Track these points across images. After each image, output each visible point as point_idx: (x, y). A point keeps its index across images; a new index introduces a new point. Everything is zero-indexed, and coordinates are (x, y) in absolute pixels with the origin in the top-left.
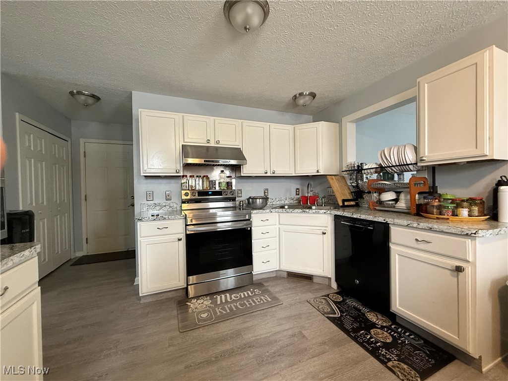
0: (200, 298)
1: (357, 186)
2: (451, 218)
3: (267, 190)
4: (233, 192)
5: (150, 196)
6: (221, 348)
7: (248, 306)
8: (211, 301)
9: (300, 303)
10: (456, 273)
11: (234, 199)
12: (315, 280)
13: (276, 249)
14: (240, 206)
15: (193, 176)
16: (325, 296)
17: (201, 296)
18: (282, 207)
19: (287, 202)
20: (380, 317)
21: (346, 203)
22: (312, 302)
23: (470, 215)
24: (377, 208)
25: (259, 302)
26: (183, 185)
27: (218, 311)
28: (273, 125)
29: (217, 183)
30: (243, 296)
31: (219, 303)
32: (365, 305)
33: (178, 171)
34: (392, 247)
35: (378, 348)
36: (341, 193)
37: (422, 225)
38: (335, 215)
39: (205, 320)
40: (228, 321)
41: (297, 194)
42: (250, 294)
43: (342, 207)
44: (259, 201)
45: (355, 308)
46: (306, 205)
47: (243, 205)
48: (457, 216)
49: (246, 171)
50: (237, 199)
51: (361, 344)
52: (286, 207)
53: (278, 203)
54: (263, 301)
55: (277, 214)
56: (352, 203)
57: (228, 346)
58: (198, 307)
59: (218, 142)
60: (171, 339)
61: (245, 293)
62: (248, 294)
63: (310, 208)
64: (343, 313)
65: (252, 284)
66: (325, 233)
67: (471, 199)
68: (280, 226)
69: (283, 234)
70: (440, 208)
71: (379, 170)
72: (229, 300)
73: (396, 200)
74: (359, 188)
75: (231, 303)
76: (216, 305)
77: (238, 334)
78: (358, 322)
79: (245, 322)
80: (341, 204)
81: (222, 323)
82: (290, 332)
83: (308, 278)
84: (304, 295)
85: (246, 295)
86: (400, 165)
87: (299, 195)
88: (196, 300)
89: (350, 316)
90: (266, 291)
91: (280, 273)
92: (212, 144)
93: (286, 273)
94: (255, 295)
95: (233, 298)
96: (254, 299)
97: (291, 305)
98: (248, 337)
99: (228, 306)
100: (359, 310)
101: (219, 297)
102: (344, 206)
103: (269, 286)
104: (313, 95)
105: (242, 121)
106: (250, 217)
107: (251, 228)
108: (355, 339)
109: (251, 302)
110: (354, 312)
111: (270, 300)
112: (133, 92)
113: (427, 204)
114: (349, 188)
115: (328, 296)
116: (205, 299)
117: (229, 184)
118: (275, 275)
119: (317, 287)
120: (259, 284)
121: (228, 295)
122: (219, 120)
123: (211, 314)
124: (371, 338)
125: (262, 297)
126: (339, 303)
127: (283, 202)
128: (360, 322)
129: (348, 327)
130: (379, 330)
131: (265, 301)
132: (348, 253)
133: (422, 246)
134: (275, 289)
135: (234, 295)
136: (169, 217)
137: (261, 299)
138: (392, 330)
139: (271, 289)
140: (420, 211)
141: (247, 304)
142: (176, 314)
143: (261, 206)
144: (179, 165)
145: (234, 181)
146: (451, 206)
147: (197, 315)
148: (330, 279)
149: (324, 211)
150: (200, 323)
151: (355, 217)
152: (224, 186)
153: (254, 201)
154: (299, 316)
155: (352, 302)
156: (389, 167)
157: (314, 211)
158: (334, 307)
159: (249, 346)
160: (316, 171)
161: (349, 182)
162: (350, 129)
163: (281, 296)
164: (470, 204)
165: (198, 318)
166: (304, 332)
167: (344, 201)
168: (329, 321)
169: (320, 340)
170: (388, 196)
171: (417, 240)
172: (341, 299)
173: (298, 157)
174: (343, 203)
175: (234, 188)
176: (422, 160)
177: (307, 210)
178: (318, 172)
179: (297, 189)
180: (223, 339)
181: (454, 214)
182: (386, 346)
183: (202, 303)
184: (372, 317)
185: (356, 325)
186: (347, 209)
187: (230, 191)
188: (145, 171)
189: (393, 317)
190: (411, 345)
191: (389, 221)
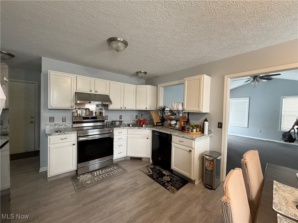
0: (85, 174)
1: (162, 117)
2: (191, 132)
3: (121, 116)
4: (103, 117)
5: (52, 119)
6: (99, 195)
7: (111, 175)
8: (91, 175)
9: (136, 170)
10: (189, 152)
11: (103, 121)
12: (143, 160)
13: (125, 146)
14: (107, 124)
15: (80, 108)
16: (147, 166)
17: (85, 173)
18: (129, 126)
19: (131, 122)
20: (167, 172)
21: (158, 124)
22: (141, 169)
23: (196, 132)
24: (169, 127)
25: (116, 172)
26: (74, 113)
27: (96, 179)
28: (126, 84)
29: (94, 112)
30: (108, 171)
31: (96, 175)
32: (162, 168)
33: (72, 106)
34: (172, 144)
35: (165, 183)
36: (156, 119)
37: (182, 135)
38: (153, 130)
39: (89, 184)
40: (102, 183)
41: (136, 118)
42: (112, 169)
43: (156, 126)
44: (118, 123)
45: (159, 170)
46: (141, 124)
47: (108, 124)
48: (193, 132)
49: (111, 107)
50: (105, 121)
51: (159, 183)
52: (131, 125)
53: (127, 123)
54: (119, 172)
55: (126, 129)
56: (160, 124)
57: (103, 193)
58: (84, 179)
59: (96, 92)
60: (72, 195)
61: (109, 169)
62: (111, 169)
63: (142, 126)
64: (154, 172)
65: (113, 165)
66: (148, 138)
67: (198, 126)
68: (128, 135)
69: (129, 139)
70: (188, 128)
71: (170, 111)
72: (101, 173)
73: (176, 124)
74: (163, 118)
75: (102, 174)
76: (94, 176)
77: (107, 187)
78: (159, 175)
79: (110, 182)
80: (156, 125)
81: (98, 184)
82: (131, 183)
83: (140, 159)
84: (138, 167)
85: (110, 170)
86: (177, 111)
87: (137, 118)
88: (82, 176)
89: (156, 173)
90: (120, 167)
91: (127, 158)
92: (93, 92)
93: (129, 158)
94: (115, 169)
95: (103, 172)
96: (114, 171)
97: (132, 172)
98: (112, 188)
99: (101, 176)
100: (160, 170)
101: (95, 173)
102: (157, 125)
103: (121, 165)
104: (146, 73)
105: (110, 81)
106: (113, 131)
107: (113, 137)
108: (157, 181)
109: (113, 173)
110: (158, 171)
111: (122, 171)
112: (42, 57)
113: (185, 127)
114: (159, 117)
115: (148, 166)
116: (88, 174)
117: (101, 113)
118: (124, 159)
119: (144, 163)
120: (117, 164)
121: (100, 171)
122: (97, 80)
123: (92, 181)
124: (163, 180)
125: (118, 170)
126: (152, 168)
127: (129, 122)
128: (160, 175)
129: (155, 177)
130: (166, 177)
131: (120, 172)
132: (158, 146)
133: (181, 143)
134: (124, 166)
135: (104, 171)
136: (68, 133)
137: (118, 171)
138: (171, 176)
139: (122, 166)
140: (183, 129)
141: (111, 174)
142: (72, 183)
143: (118, 125)
144: (73, 103)
145: (104, 111)
146: (191, 128)
147: (85, 182)
148: (149, 158)
149: (148, 128)
150: (87, 186)
151: (160, 131)
152: (98, 114)
153: (115, 123)
154: (135, 176)
155: (157, 168)
156: (174, 111)
157: (144, 128)
158: (150, 170)
159: (113, 191)
160: (145, 108)
161: (160, 114)
162: (161, 90)
163: (127, 169)
164: (197, 127)
165: (85, 184)
166: (137, 182)
167: (157, 123)
168: (148, 176)
169: (144, 184)
170: (173, 122)
171: (180, 141)
172: (153, 167)
173: (137, 101)
174: (157, 124)
175: (103, 115)
176: (184, 110)
177: (141, 128)
178: (146, 109)
179: (137, 116)
180: (100, 191)
181: (192, 131)
182: (168, 182)
183: (87, 177)
184: (164, 172)
185: (158, 176)
186: (158, 127)
187: (101, 117)
188: (52, 106)
189: (171, 171)
190: (176, 180)
191: (172, 133)
